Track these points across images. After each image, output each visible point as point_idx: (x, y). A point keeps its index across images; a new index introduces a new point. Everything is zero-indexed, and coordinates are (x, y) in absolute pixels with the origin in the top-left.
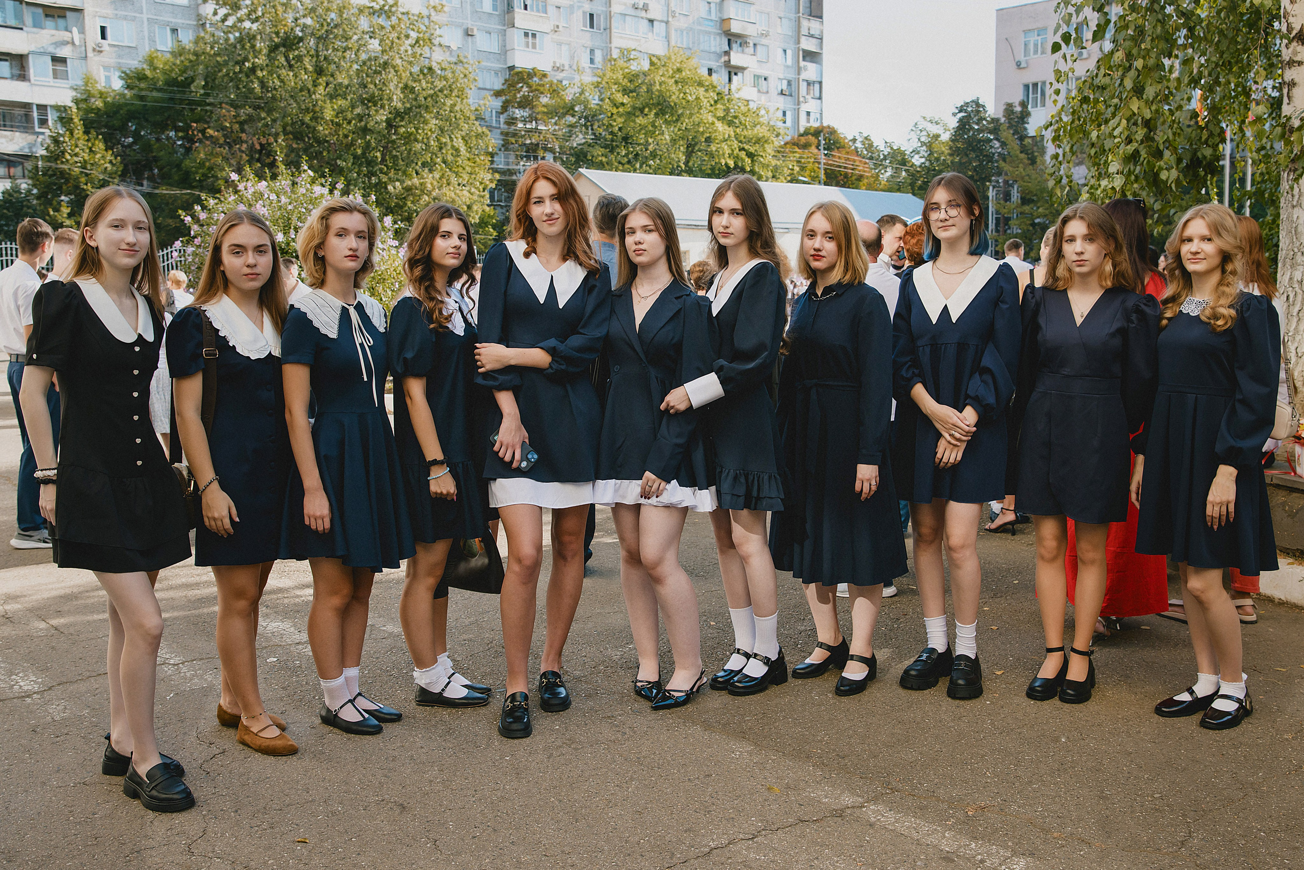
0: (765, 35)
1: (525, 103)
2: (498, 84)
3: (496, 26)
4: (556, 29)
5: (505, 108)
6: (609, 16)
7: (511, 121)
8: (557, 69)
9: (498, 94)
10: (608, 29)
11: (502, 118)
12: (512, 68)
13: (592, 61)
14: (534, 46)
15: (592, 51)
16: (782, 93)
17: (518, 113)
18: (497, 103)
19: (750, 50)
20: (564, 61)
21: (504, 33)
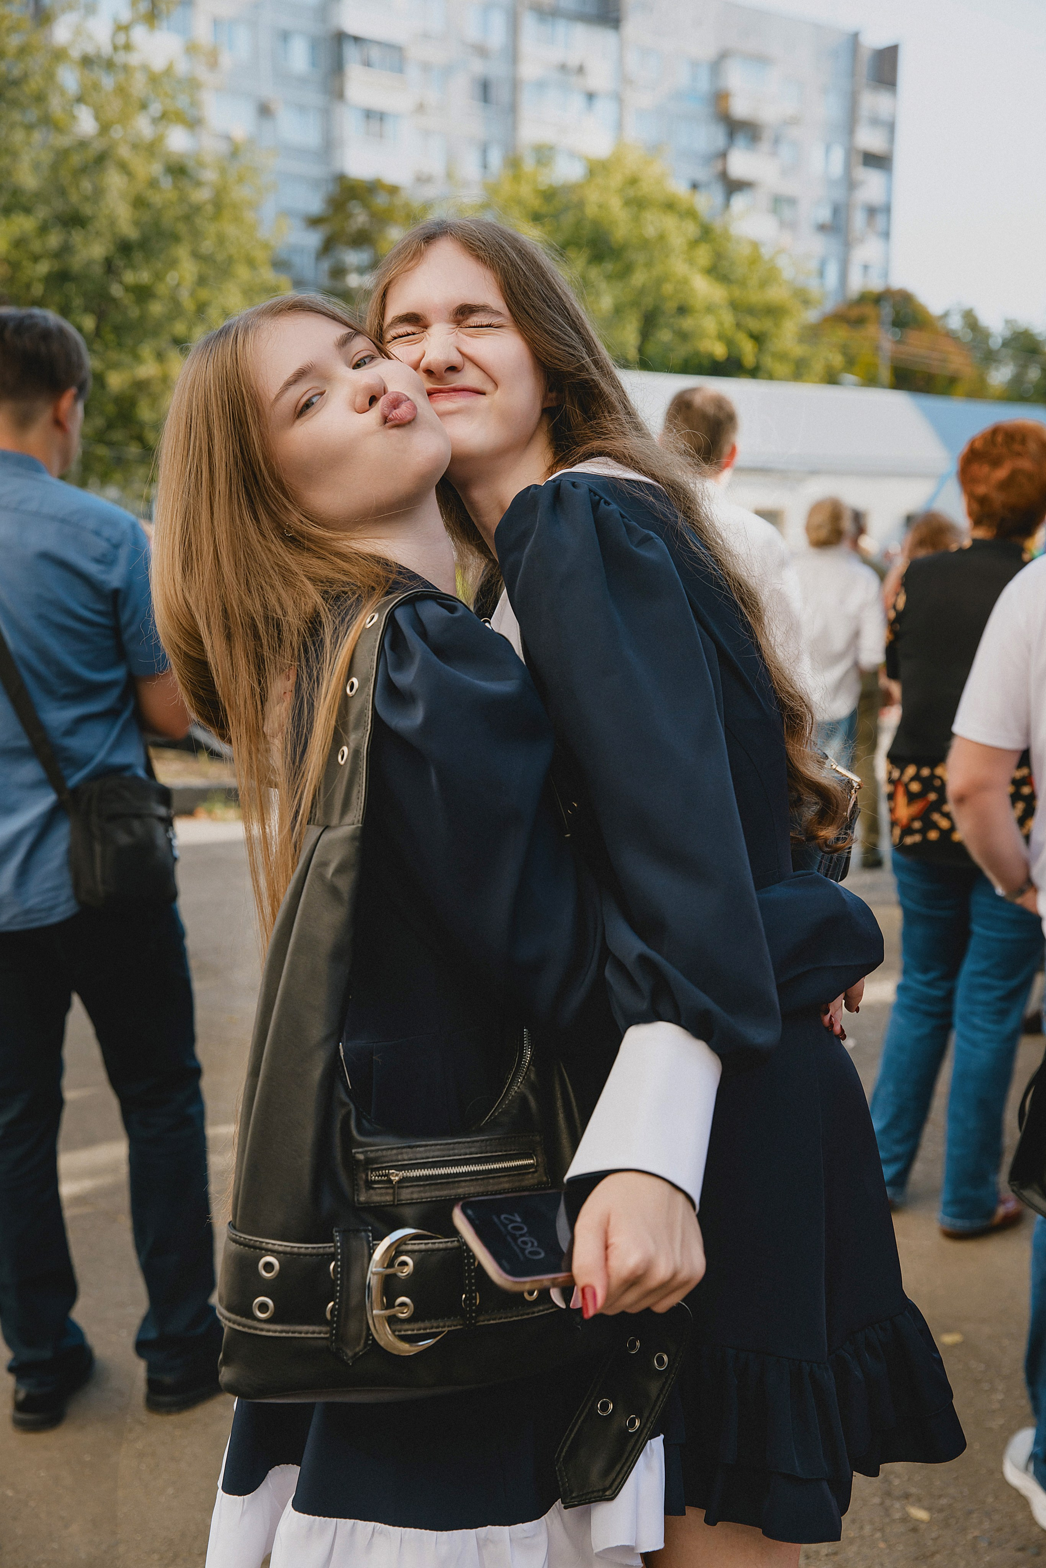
0: (793, 121)
1: (361, 240)
2: (315, 204)
3: (313, 97)
4: (421, 108)
5: (328, 247)
6: (515, 85)
7: (338, 272)
8: (423, 180)
9: (314, 222)
10: (513, 109)
11: (326, 265)
12: (341, 179)
13: (485, 166)
14: (381, 136)
15: (484, 151)
16: (822, 228)
17: (353, 258)
18: (313, 239)
19: (765, 146)
20: (435, 166)
21: (326, 114)
